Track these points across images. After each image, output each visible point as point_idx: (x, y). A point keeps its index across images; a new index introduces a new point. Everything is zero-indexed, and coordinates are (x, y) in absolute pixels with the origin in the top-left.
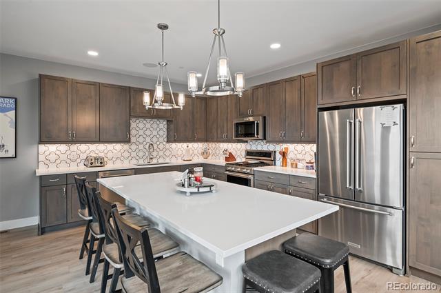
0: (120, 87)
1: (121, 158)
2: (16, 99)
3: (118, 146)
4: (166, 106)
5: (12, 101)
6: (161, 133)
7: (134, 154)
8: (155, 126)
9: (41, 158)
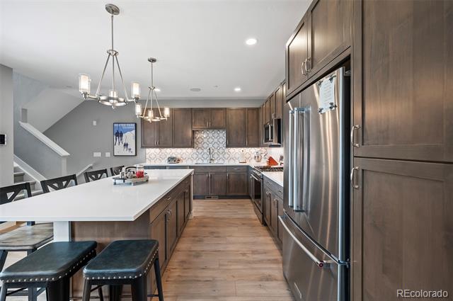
0: (185, 109)
1: (191, 158)
2: (136, 124)
3: (189, 150)
4: (157, 119)
5: (134, 125)
6: (221, 140)
7: (200, 156)
8: (216, 135)
9: (147, 156)
